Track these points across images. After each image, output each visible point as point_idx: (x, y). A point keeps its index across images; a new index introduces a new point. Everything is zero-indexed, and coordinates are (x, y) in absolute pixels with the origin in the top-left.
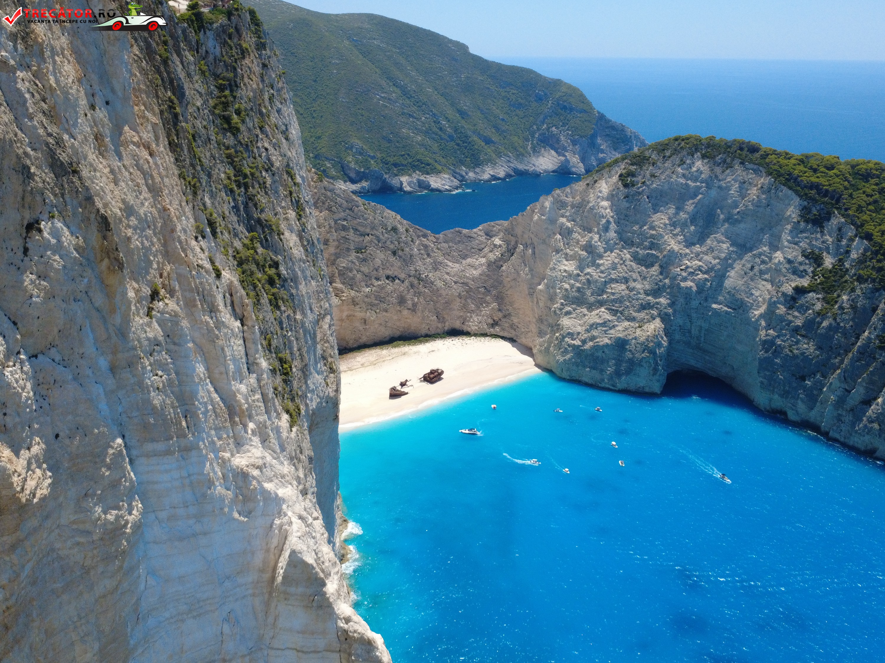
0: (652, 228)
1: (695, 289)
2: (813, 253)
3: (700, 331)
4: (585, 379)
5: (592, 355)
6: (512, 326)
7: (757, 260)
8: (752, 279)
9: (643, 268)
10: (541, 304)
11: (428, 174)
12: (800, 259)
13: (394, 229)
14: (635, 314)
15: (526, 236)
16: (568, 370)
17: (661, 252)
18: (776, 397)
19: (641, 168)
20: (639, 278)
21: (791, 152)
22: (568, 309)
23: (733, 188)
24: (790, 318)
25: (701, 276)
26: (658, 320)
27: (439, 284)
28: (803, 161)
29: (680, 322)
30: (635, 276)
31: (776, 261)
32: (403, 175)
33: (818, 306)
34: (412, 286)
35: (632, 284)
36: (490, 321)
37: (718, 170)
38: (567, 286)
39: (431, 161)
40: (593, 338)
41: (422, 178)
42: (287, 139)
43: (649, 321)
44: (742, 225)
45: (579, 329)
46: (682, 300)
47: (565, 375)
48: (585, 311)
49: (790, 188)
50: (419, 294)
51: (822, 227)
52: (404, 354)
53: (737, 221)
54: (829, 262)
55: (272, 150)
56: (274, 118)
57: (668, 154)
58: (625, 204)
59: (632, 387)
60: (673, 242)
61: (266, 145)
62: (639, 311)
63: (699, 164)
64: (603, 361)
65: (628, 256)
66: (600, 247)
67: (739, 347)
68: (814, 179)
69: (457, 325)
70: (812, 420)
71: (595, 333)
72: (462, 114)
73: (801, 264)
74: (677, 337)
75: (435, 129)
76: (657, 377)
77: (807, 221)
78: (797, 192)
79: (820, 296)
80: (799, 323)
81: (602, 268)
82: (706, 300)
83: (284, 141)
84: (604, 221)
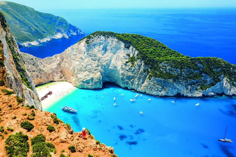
0: (95, 52)
1: (106, 65)
2: (128, 54)
3: (108, 73)
4: (85, 88)
5: (86, 82)
6: (65, 78)
7: (117, 57)
8: (117, 61)
9: (94, 61)
11: (31, 42)
13: (32, 59)
14: (94, 72)
16: (81, 86)
17: (97, 57)
18: (125, 85)
19: (90, 39)
20: (94, 64)
22: (79, 73)
23: (110, 42)
24: (126, 68)
25: (107, 62)
26: (99, 72)
27: (46, 71)
28: (123, 35)
29: (104, 72)
30: (93, 63)
31: (121, 57)
32: (24, 42)
33: (131, 65)
34: (39, 72)
35: (92, 65)
36: (60, 77)
37: (106, 38)
38: (77, 67)
39: (31, 38)
40: (86, 78)
43: (97, 73)
45: (82, 77)
46: (103, 67)
47: (81, 88)
48: (83, 72)
49: (122, 41)
50: (41, 74)
51: (129, 49)
52: (41, 89)
54: (131, 56)
57: (95, 35)
58: (88, 48)
59: (96, 88)
60: (99, 55)
62: (95, 71)
63: (102, 37)
65: (90, 59)
66: (84, 58)
67: (116, 75)
68: (126, 39)
69: (52, 80)
70: (133, 88)
71: (86, 77)
72: (36, 26)
73: (126, 57)
74: (104, 75)
75: (30, 30)
76: (101, 85)
77: (126, 48)
79: (131, 63)
80: (128, 69)
81: (85, 62)
82: (108, 66)
84: (84, 52)
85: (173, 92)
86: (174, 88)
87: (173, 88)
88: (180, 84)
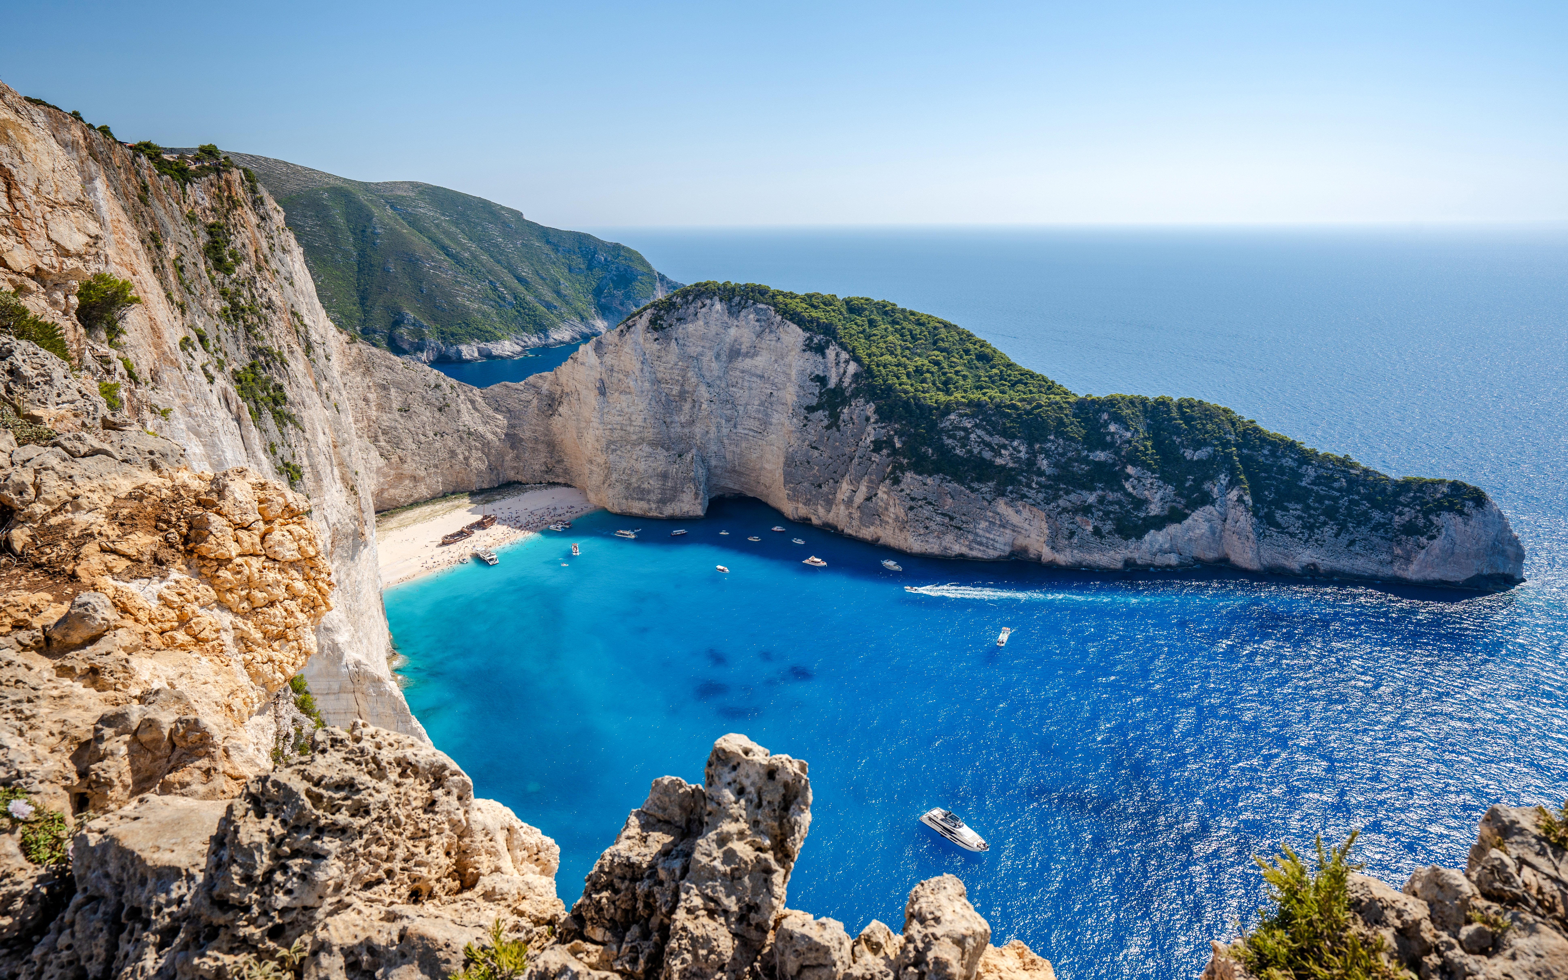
2: (818, 376)
3: (733, 456)
4: (635, 511)
5: (639, 487)
6: (566, 471)
7: (775, 387)
10: (590, 446)
11: (487, 341)
12: (808, 383)
13: (437, 386)
14: (673, 446)
15: (570, 384)
16: (619, 504)
18: (801, 505)
19: (668, 313)
20: (675, 412)
21: (796, 292)
24: (805, 434)
26: (695, 449)
27: (490, 436)
28: (806, 299)
29: (714, 448)
30: (671, 411)
31: (790, 387)
32: (460, 343)
33: (826, 422)
34: (462, 440)
35: (669, 419)
36: (543, 468)
37: (735, 310)
39: (489, 329)
40: (638, 472)
41: (482, 345)
42: (291, 284)
43: (687, 452)
44: (759, 358)
45: (625, 465)
46: (713, 429)
47: (617, 509)
48: (629, 447)
49: (795, 323)
50: (470, 448)
51: (823, 355)
52: (458, 507)
53: (755, 354)
54: (832, 383)
55: (271, 291)
56: (274, 265)
57: (690, 298)
58: (656, 346)
59: (678, 512)
61: (265, 286)
62: (677, 443)
63: (718, 306)
64: (649, 492)
67: (767, 466)
68: (814, 314)
69: (511, 475)
70: (831, 521)
71: (640, 466)
72: (520, 279)
73: (808, 386)
74: (713, 462)
75: (492, 296)
76: (699, 501)
77: (811, 350)
78: (800, 326)
79: (827, 413)
80: (812, 437)
81: (641, 406)
82: (735, 427)
83: (287, 285)
84: (639, 363)
85: (994, 540)
86: (1000, 526)
87: (994, 524)
88: (1024, 507)
